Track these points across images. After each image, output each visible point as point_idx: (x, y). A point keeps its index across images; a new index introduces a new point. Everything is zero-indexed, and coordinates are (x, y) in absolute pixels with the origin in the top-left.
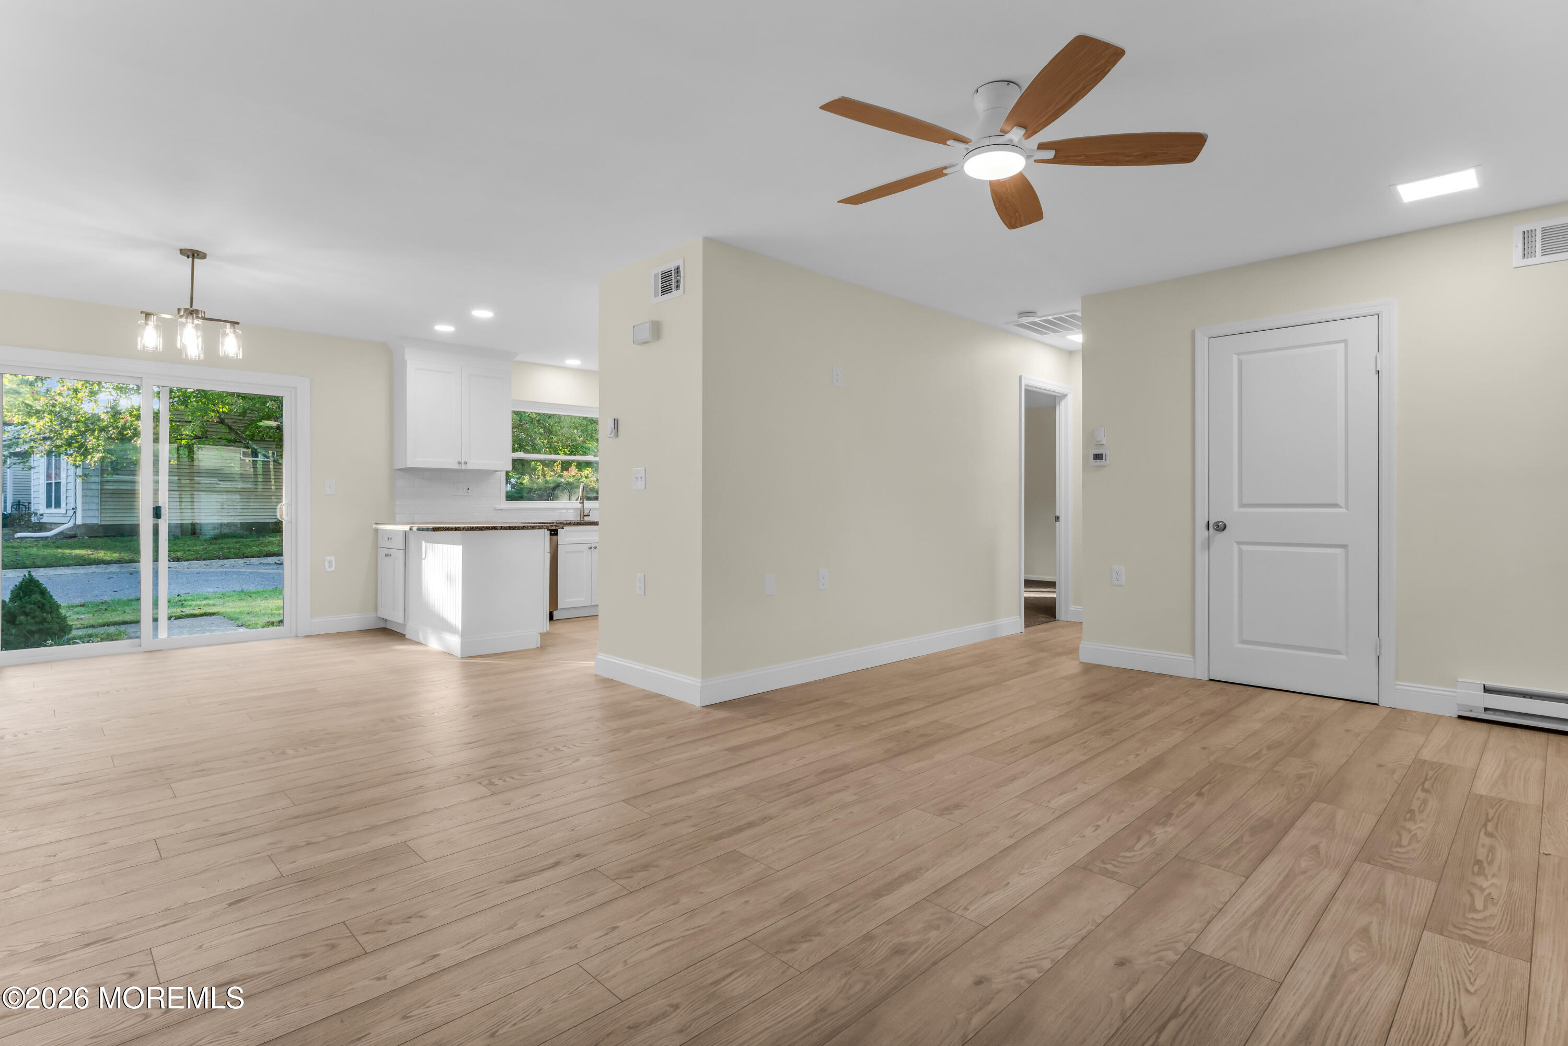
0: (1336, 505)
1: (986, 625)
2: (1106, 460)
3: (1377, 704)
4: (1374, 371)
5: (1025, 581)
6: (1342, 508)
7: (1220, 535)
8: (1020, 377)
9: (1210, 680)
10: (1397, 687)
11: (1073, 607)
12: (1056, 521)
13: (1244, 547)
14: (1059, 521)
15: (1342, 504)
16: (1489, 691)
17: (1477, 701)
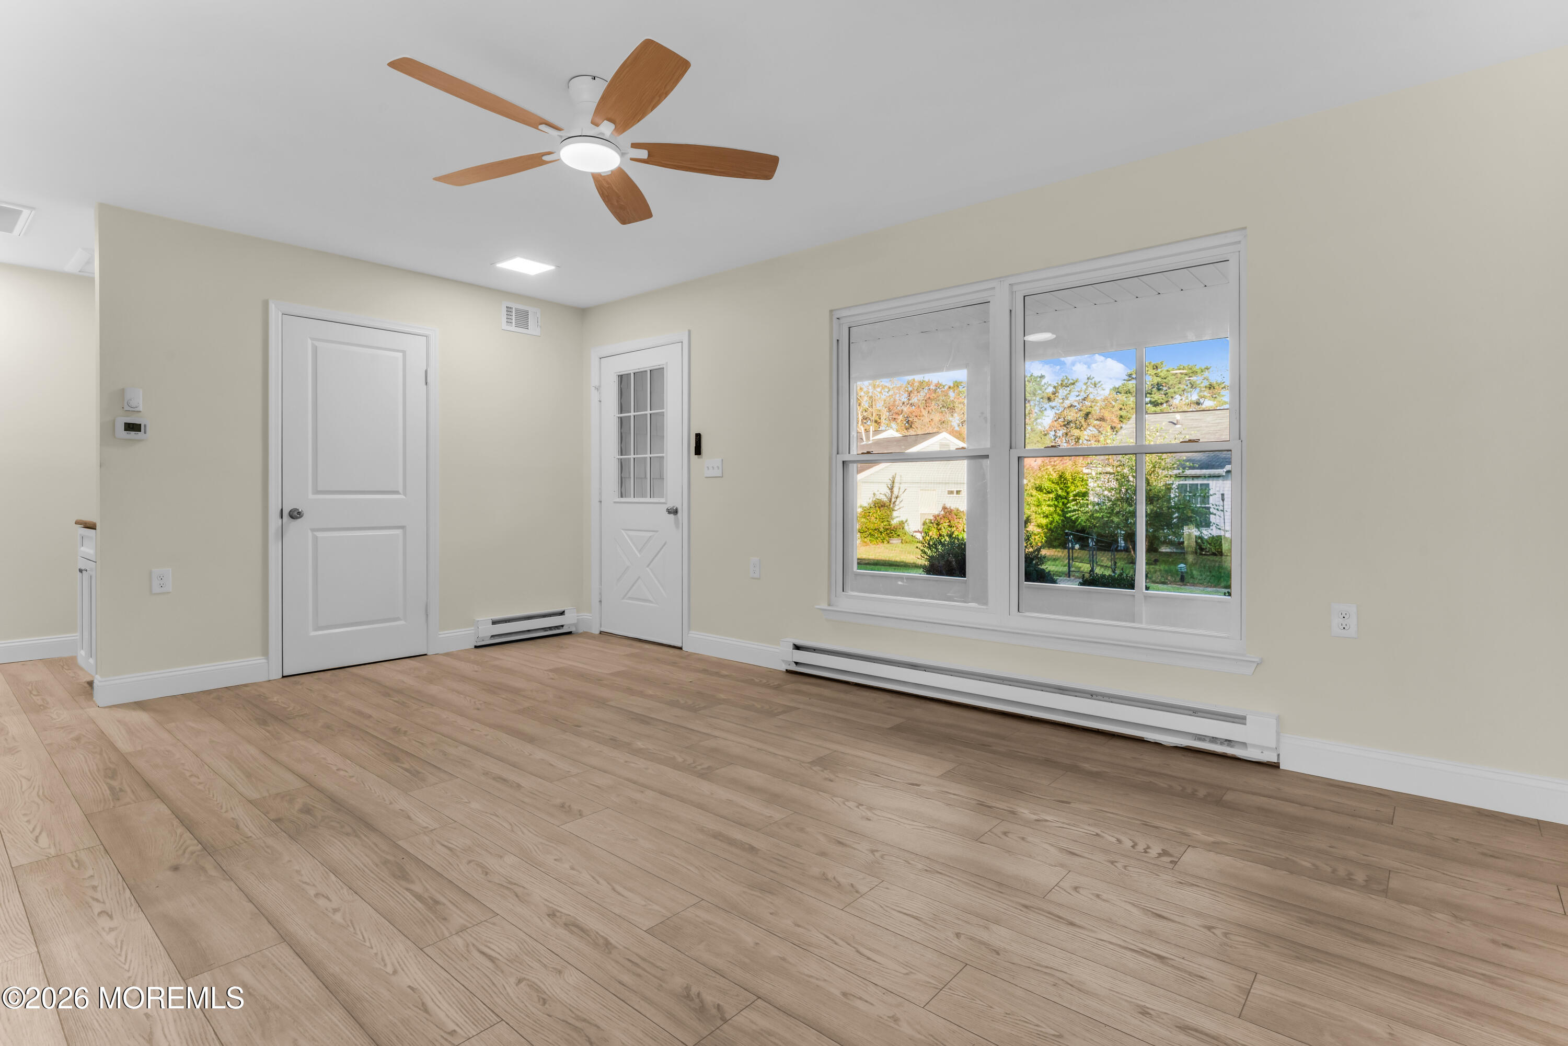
0: (397, 492)
2: (145, 433)
3: (426, 655)
4: (424, 383)
6: (401, 494)
7: (295, 523)
9: (283, 677)
10: (440, 636)
13: (319, 534)
15: (401, 491)
16: (494, 623)
17: (487, 631)
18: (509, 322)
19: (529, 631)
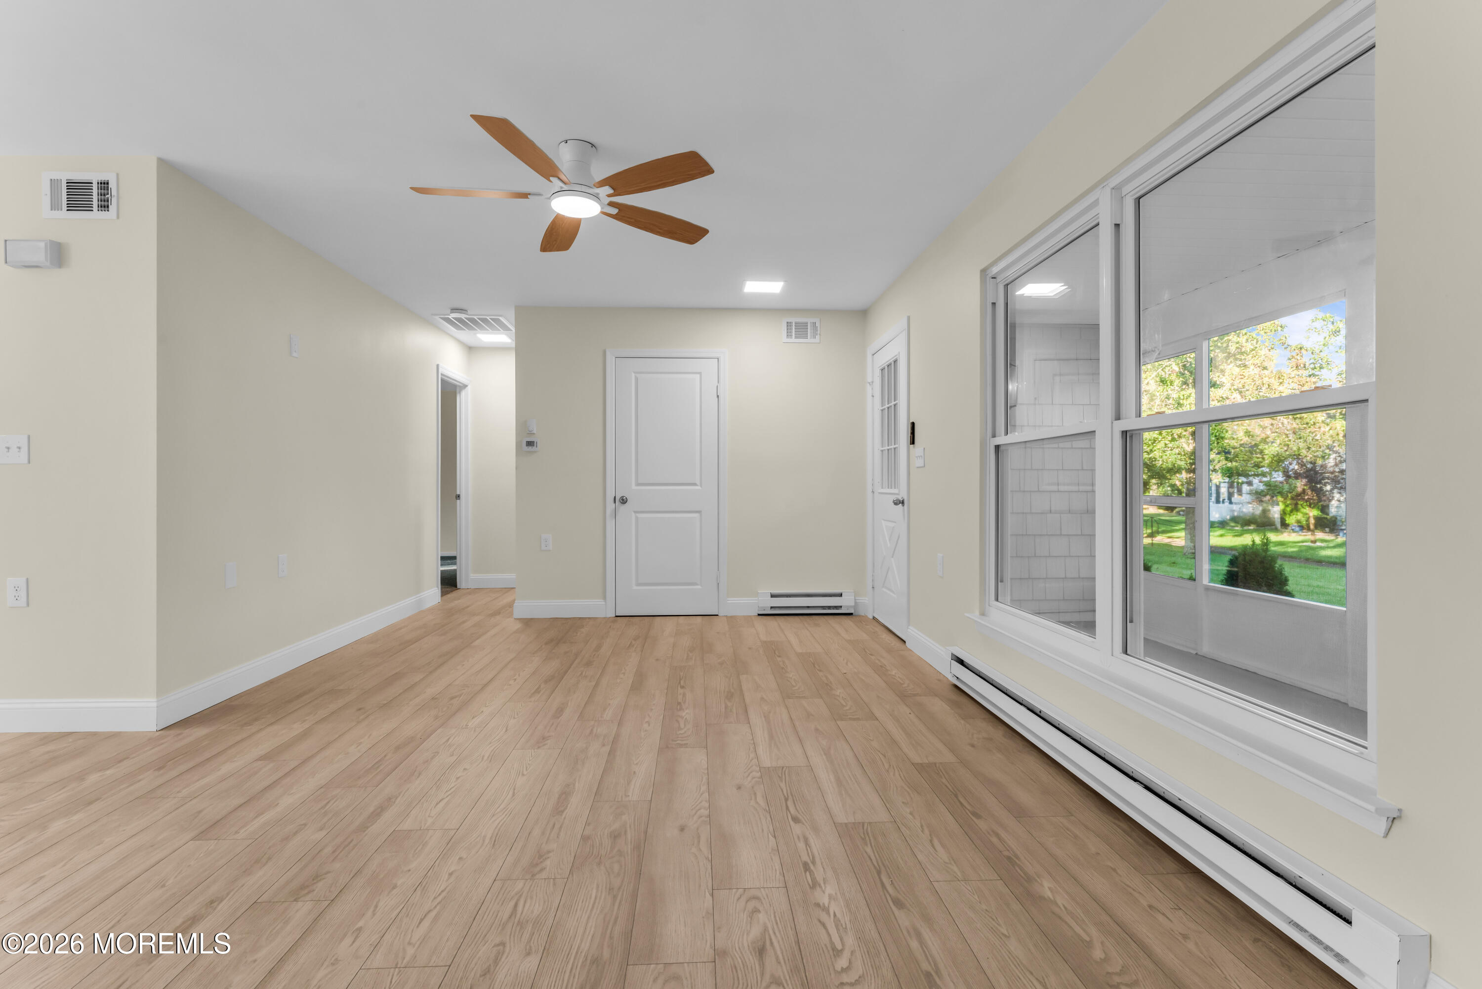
0: (695, 484)
1: (409, 601)
2: (536, 447)
3: (717, 615)
4: (716, 396)
5: (441, 557)
6: (697, 485)
7: (623, 507)
8: (438, 366)
9: (616, 616)
10: (728, 602)
11: (472, 575)
12: (456, 499)
13: (640, 515)
14: (459, 499)
15: (698, 483)
16: (773, 596)
17: (768, 603)
18: (789, 335)
19: (808, 607)
